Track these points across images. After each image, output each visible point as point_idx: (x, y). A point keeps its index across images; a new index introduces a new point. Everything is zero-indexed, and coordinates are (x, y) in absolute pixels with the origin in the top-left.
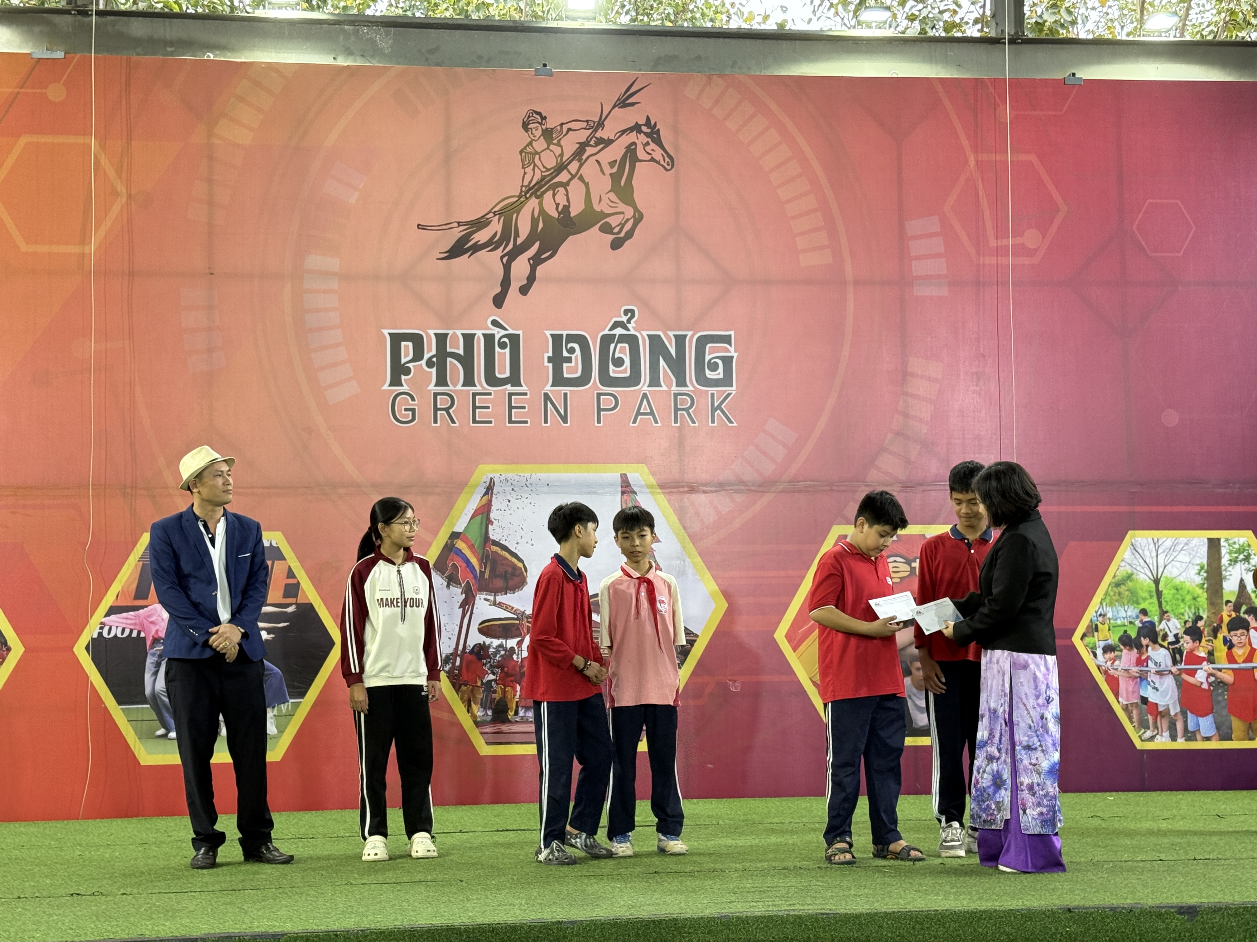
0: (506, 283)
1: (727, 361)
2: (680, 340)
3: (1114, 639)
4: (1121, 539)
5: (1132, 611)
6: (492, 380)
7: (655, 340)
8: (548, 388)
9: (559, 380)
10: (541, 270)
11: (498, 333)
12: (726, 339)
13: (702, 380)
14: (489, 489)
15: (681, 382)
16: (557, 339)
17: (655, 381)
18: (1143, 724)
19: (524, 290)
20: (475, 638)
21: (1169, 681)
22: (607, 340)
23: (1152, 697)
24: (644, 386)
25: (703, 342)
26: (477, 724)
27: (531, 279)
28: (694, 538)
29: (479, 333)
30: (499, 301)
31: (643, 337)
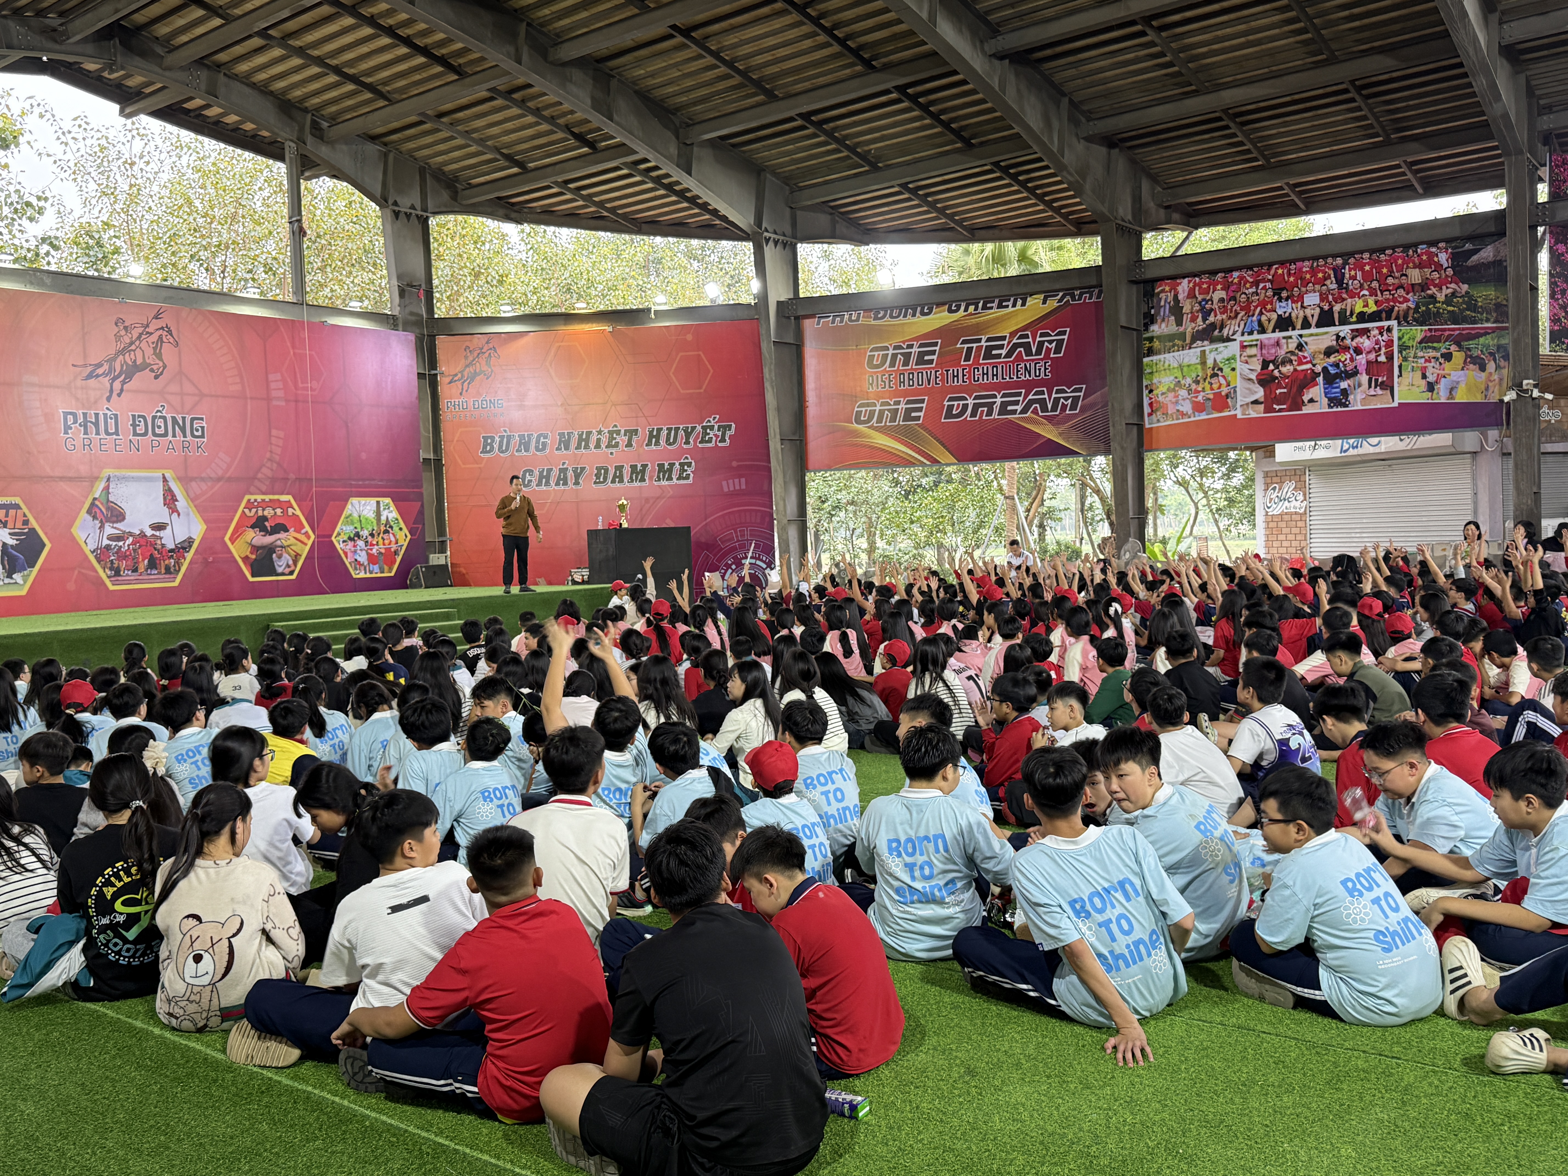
0: (111, 391)
1: (203, 428)
2: (184, 419)
3: (346, 538)
4: (347, 501)
5: (352, 527)
6: (107, 433)
7: (174, 418)
8: (131, 437)
9: (135, 434)
10: (125, 386)
11: (109, 413)
12: (202, 419)
13: (193, 436)
14: (108, 480)
15: (185, 436)
16: (134, 416)
17: (174, 436)
18: (356, 569)
19: (119, 395)
20: (106, 542)
21: (364, 553)
22: (154, 418)
23: (359, 559)
24: (170, 438)
25: (193, 420)
26: (109, 577)
27: (122, 390)
28: (192, 500)
29: (101, 413)
30: (109, 399)
31: (169, 417)
